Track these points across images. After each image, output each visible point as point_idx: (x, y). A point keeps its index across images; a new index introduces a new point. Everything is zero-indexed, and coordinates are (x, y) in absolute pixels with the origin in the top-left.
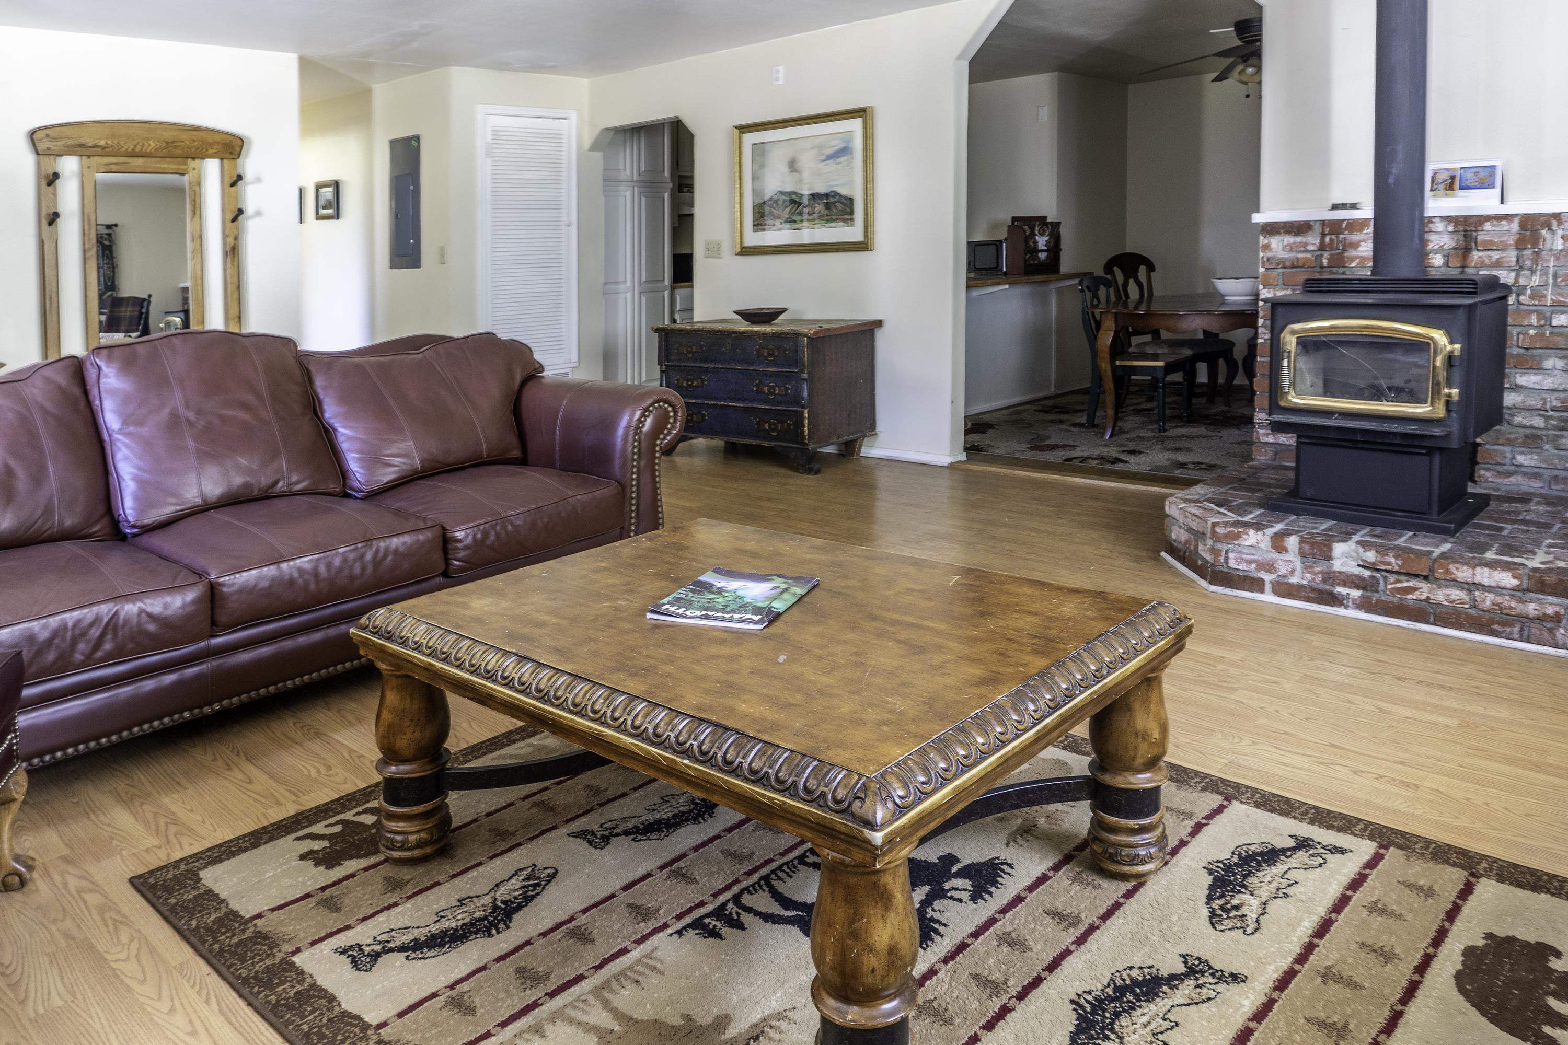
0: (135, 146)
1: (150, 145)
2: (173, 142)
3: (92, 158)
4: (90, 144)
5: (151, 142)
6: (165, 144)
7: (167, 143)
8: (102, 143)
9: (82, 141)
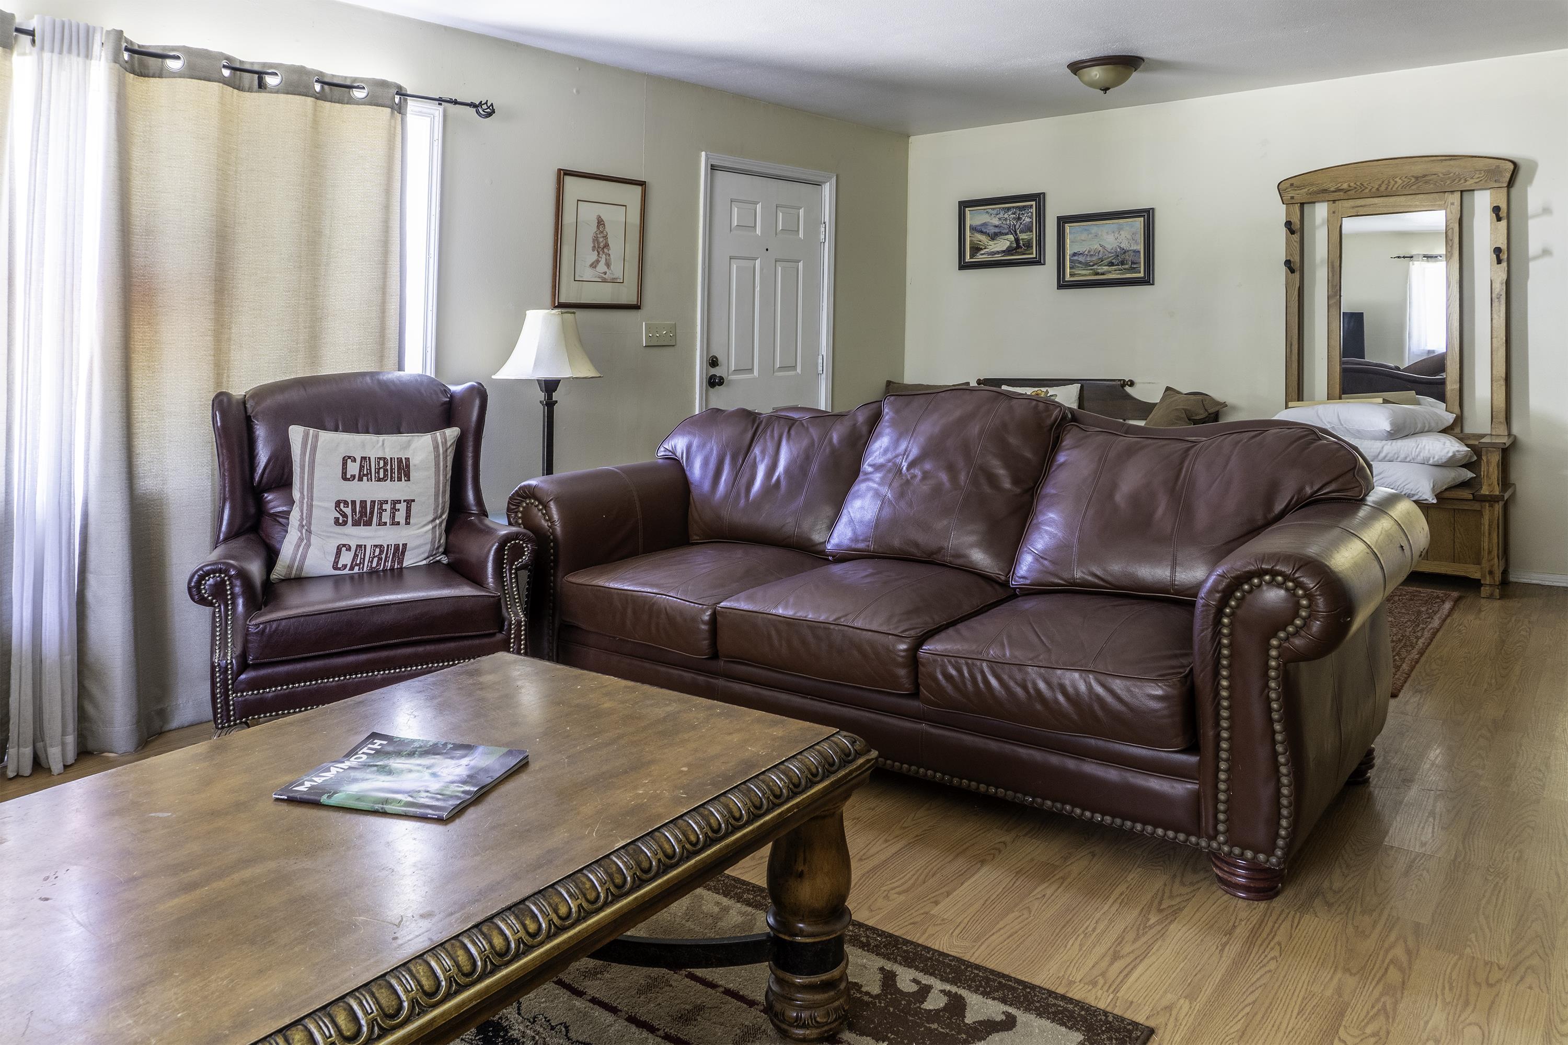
0: (1380, 186)
1: (1396, 182)
2: (1425, 176)
3: (1337, 202)
4: (1332, 189)
5: (1397, 179)
6: (1413, 180)
7: (1417, 178)
8: (1345, 186)
9: (1325, 186)
